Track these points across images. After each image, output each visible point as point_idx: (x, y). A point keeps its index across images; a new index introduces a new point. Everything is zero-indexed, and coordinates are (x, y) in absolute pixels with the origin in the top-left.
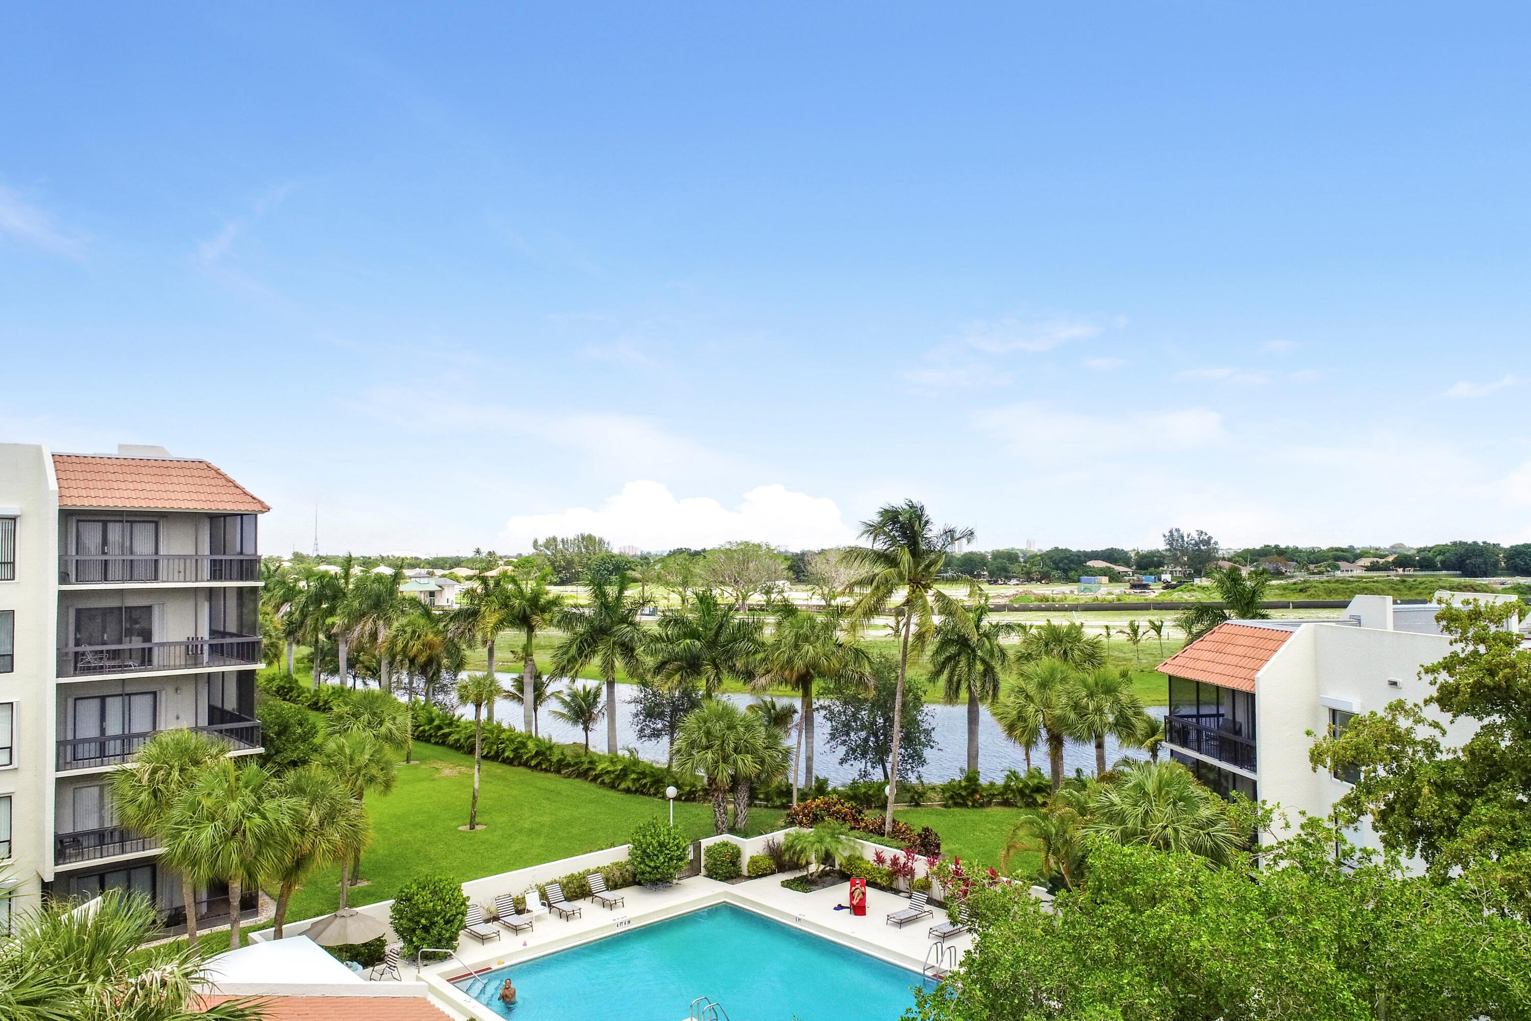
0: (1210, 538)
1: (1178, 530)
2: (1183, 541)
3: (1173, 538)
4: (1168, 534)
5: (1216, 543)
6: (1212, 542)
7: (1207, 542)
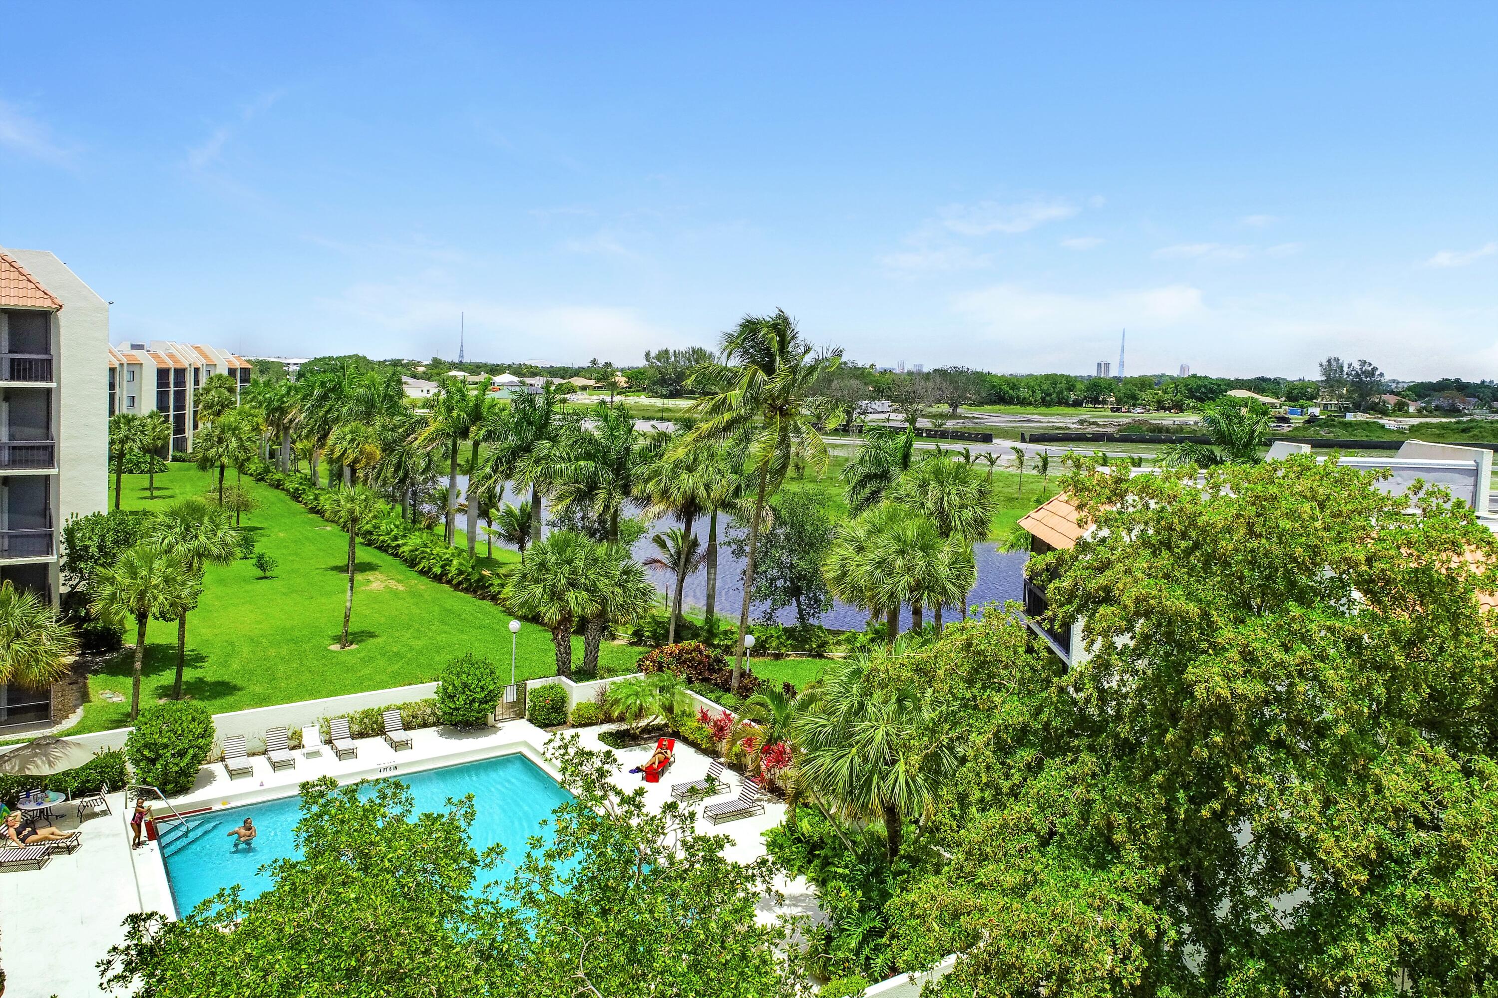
0: (1375, 369)
1: (1337, 360)
2: (1342, 371)
3: (1332, 369)
4: (1325, 363)
5: (1381, 375)
6: (1377, 373)
7: (1372, 373)
